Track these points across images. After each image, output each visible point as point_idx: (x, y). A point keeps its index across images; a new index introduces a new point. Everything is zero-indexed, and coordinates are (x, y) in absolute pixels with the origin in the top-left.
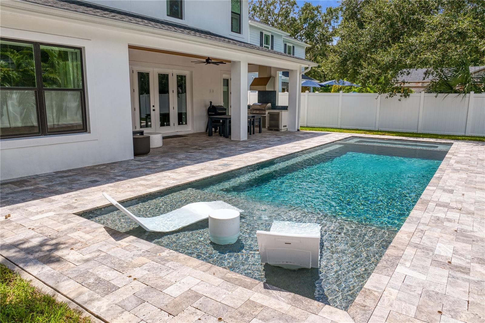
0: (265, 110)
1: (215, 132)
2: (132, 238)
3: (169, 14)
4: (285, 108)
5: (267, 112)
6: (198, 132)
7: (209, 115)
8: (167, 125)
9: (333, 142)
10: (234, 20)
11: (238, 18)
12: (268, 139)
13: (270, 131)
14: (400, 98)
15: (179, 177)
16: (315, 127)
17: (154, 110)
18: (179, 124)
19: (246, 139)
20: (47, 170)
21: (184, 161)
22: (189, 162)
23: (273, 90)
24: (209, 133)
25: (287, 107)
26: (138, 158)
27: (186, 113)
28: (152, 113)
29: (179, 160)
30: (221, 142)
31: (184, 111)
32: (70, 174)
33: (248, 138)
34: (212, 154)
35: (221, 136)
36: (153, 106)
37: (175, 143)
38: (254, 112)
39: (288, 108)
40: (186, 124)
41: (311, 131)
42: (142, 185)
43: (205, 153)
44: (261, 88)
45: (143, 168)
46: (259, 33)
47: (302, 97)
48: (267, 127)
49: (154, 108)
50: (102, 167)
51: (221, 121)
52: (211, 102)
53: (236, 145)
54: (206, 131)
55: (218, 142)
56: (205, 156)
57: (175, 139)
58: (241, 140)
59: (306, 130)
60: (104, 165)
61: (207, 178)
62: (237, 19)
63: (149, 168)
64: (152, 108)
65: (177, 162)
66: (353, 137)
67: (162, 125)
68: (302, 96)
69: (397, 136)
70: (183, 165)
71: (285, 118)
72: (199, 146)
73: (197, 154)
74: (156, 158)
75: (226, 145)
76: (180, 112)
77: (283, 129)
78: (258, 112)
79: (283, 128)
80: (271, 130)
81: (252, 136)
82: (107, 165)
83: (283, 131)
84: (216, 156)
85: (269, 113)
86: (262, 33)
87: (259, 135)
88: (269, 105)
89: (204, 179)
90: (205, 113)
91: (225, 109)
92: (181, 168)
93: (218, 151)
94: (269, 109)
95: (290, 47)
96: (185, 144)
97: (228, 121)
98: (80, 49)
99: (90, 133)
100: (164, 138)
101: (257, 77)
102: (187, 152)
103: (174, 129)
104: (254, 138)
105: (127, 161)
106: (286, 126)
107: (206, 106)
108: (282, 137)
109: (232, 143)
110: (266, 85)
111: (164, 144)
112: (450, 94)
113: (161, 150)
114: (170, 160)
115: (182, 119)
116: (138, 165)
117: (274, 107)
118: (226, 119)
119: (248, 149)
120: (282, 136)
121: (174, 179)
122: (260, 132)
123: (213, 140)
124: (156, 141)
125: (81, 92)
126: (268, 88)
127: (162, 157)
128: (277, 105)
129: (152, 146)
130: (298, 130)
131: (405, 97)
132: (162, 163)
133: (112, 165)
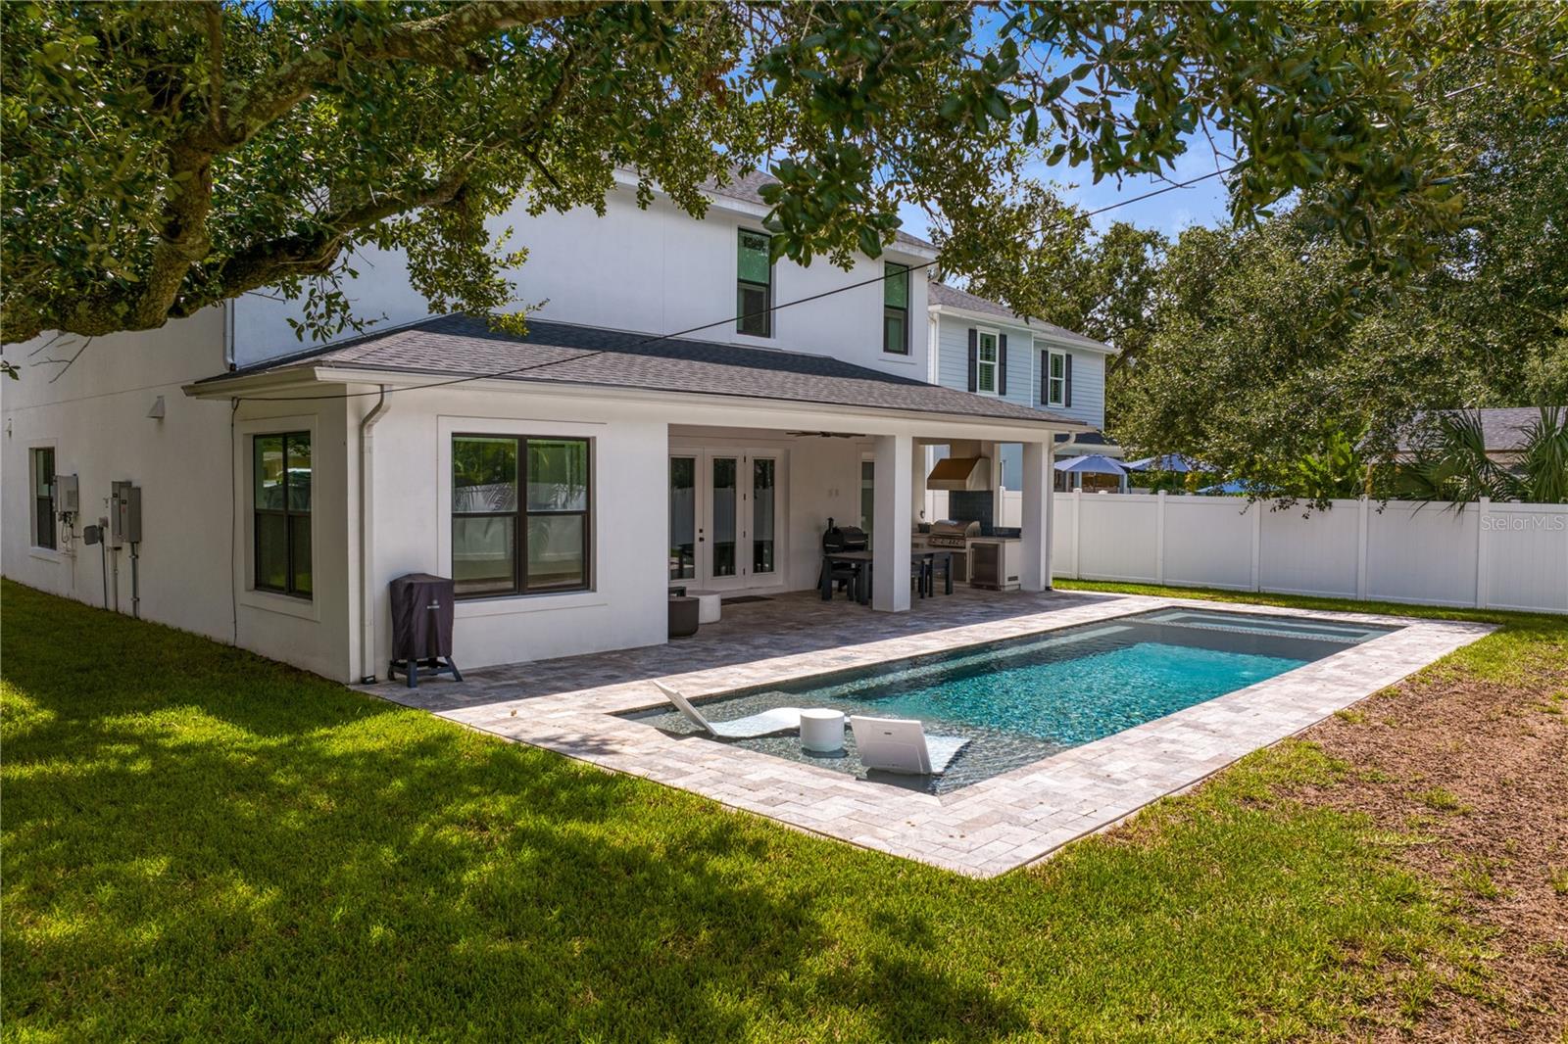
0: (963, 538)
1: (840, 590)
2: (695, 739)
3: (741, 329)
4: (1015, 534)
5: (969, 543)
6: (800, 588)
7: (826, 550)
8: (727, 573)
9: (1111, 619)
10: (891, 324)
11: (902, 317)
12: (959, 608)
13: (975, 591)
14: (1306, 510)
15: (757, 675)
16: (1096, 582)
17: (701, 539)
18: (756, 570)
19: (907, 607)
20: (524, 657)
21: (766, 650)
22: (776, 652)
23: (985, 489)
24: (824, 592)
25: (1019, 530)
26: (676, 642)
27: (772, 543)
28: (698, 545)
29: (756, 647)
30: (849, 614)
31: (767, 538)
32: (563, 664)
33: (912, 607)
34: (822, 640)
35: (851, 600)
36: (701, 531)
37: (747, 615)
38: (939, 542)
39: (1022, 534)
40: (772, 569)
41: (1081, 592)
42: (695, 684)
43: (809, 635)
44: (956, 484)
45: (690, 659)
46: (967, 333)
47: (1056, 504)
48: (968, 581)
49: (701, 535)
50: (614, 656)
51: (853, 566)
52: (831, 520)
53: (880, 620)
54: (819, 587)
55: (840, 615)
56: (808, 641)
57: (746, 605)
58: (896, 610)
59: (1069, 589)
60: (615, 652)
61: (808, 678)
62: (899, 320)
63: (702, 661)
64: (697, 535)
65: (752, 651)
66: (1174, 607)
67: (717, 572)
68: (1055, 502)
69: (1291, 607)
70: (763, 657)
71: (1013, 558)
72: (799, 623)
73: (793, 638)
74: (710, 644)
75: (859, 620)
76: (758, 539)
77: (1008, 586)
78: (946, 542)
79: (1007, 583)
80: (979, 587)
81: (926, 603)
82: (624, 652)
83: (1007, 589)
84: (831, 643)
85: (973, 545)
86: (972, 333)
87: (944, 598)
88: (976, 524)
89: (801, 679)
90: (816, 545)
91: (866, 536)
92: (761, 662)
93: (837, 633)
94: (974, 534)
95: (1057, 360)
96: (769, 617)
97: (867, 566)
98: (587, 440)
99: (594, 590)
100: (724, 602)
101: (948, 457)
102: (772, 633)
103: (745, 581)
104: (927, 607)
105: (657, 647)
106: (1015, 578)
107: (819, 528)
108: (995, 605)
109: (874, 616)
110: (966, 478)
111: (723, 615)
112: (1432, 504)
113: (718, 627)
114: (738, 647)
115: (762, 557)
116: (680, 654)
117: (988, 529)
118: (864, 561)
119: (901, 630)
120: (997, 602)
121: (748, 677)
122: (948, 591)
123: (830, 609)
124: (710, 609)
125: (584, 518)
126: (972, 484)
127: (722, 641)
128: (995, 525)
129: (701, 620)
130: (1048, 589)
131: (1322, 509)
132: (724, 653)
133: (632, 653)
